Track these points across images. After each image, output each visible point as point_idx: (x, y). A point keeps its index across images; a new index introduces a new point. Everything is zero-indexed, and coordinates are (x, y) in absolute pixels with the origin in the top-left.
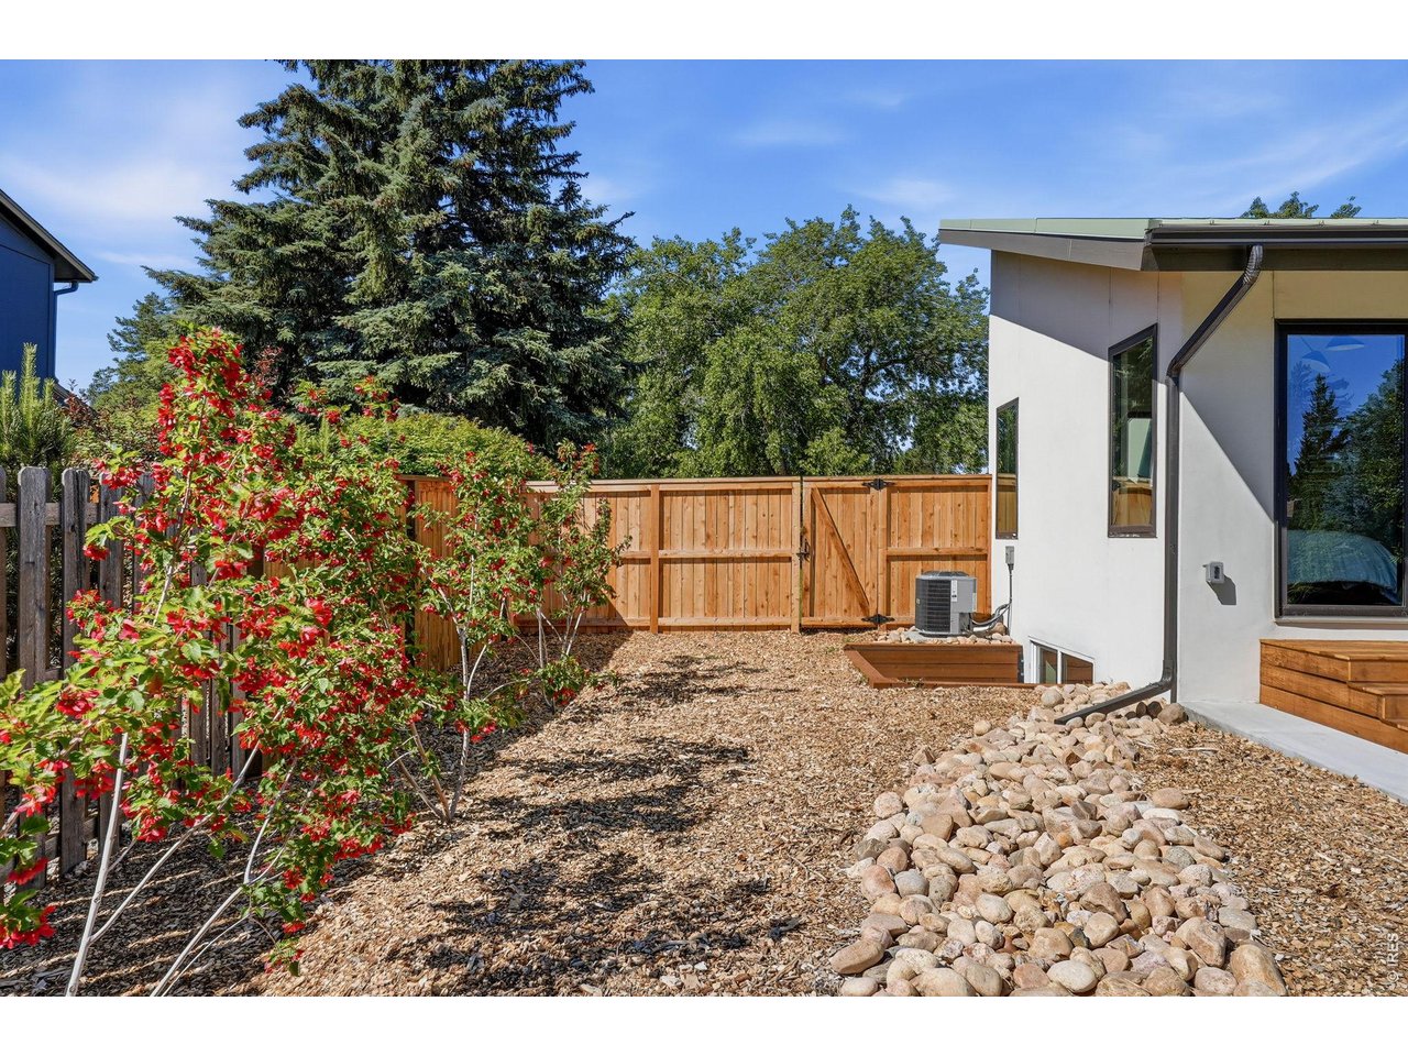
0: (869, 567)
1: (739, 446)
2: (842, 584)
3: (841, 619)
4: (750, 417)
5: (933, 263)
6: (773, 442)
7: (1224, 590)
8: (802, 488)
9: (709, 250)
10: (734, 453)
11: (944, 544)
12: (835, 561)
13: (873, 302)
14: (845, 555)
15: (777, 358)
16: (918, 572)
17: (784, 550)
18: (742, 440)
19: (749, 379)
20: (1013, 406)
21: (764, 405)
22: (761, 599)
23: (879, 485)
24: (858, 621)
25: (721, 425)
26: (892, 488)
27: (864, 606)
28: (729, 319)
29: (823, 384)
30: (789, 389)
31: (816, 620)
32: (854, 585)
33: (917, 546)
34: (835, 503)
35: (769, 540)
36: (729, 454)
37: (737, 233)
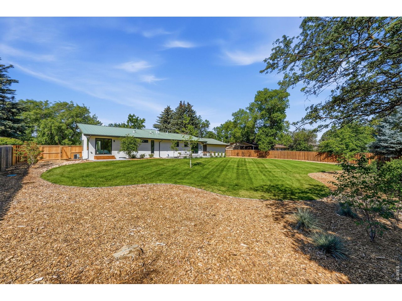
0: (69, 154)
1: (48, 138)
2: (65, 155)
3: (65, 159)
4: (51, 133)
5: (89, 112)
6: (56, 138)
7: (92, 153)
8: (61, 147)
9: (41, 103)
10: (47, 139)
11: (77, 152)
12: (65, 154)
13: (77, 117)
14: (66, 153)
15: (57, 124)
16: (74, 154)
17: (59, 152)
18: (49, 137)
19: (51, 127)
20: (83, 140)
21: (54, 131)
22: (56, 157)
23: (70, 146)
24: (68, 159)
25: (44, 134)
26: (72, 147)
27: (68, 157)
28: (46, 116)
29: (67, 128)
30: (59, 129)
31: (62, 159)
32: (67, 155)
33: (74, 152)
34: (65, 148)
35: (57, 151)
36: (46, 139)
37: (48, 101)
